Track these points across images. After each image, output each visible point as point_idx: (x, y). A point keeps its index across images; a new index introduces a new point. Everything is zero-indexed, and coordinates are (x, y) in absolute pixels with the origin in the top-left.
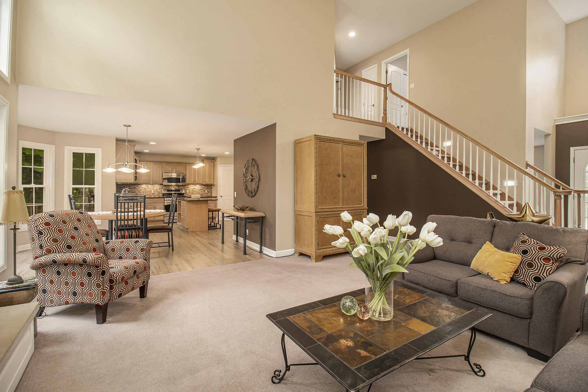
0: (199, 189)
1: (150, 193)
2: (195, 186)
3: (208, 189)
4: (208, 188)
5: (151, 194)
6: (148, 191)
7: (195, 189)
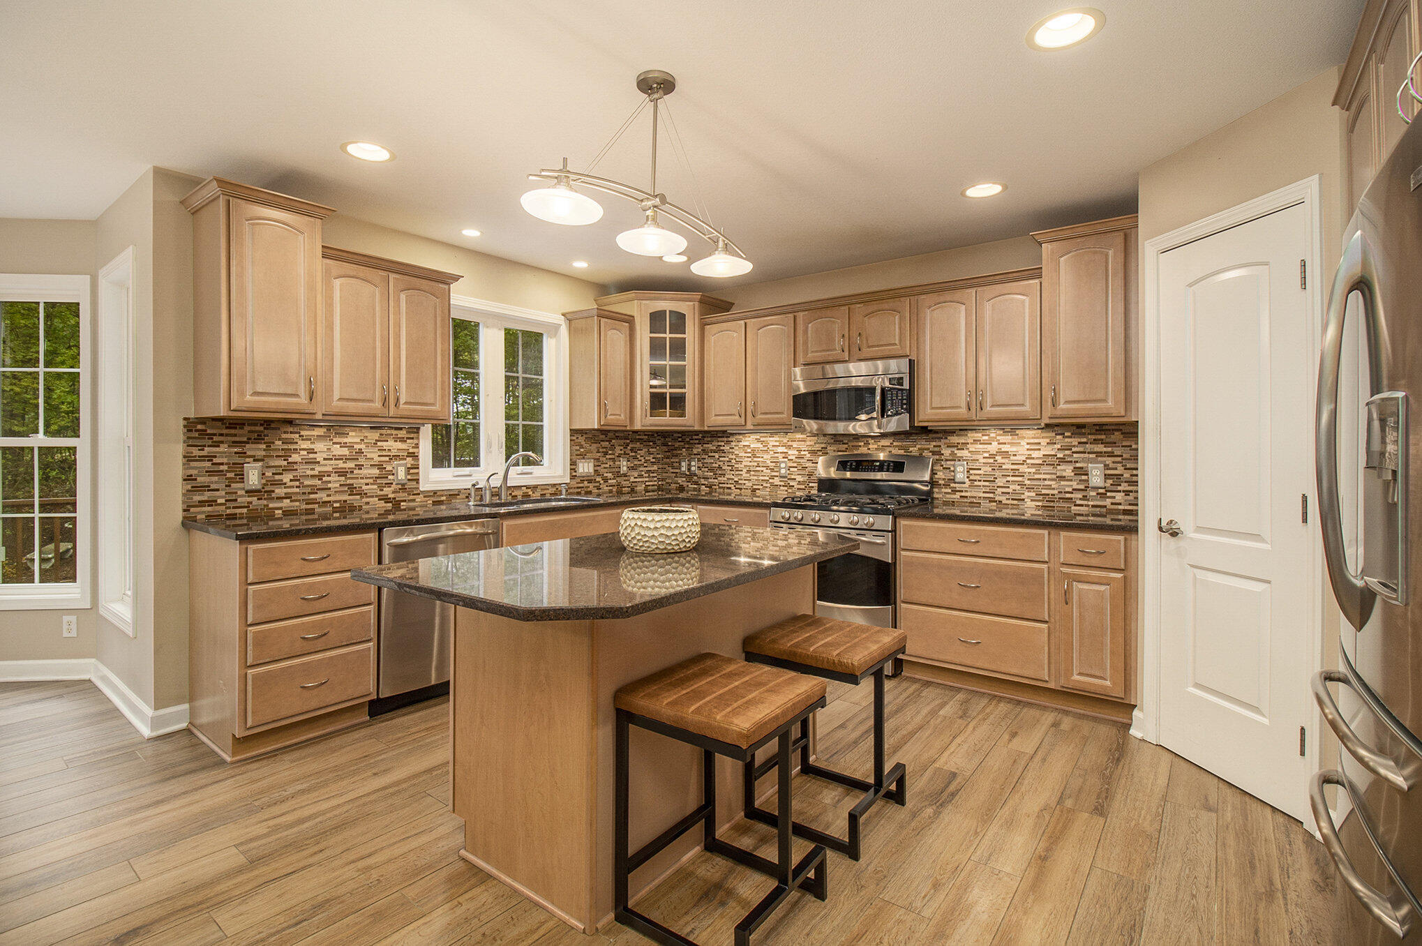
0: (1035, 454)
1: (773, 477)
2: (1008, 438)
3: (1109, 461)
5: (777, 481)
6: (767, 467)
7: (1006, 454)
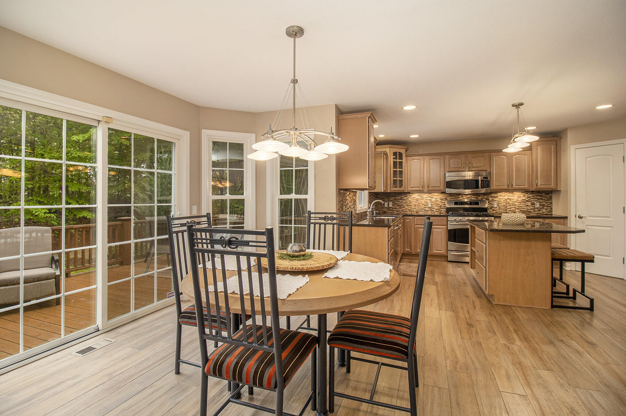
0: (519, 199)
1: (425, 208)
2: (511, 195)
3: (541, 201)
4: (542, 199)
5: (427, 209)
6: (423, 204)
7: (510, 199)
